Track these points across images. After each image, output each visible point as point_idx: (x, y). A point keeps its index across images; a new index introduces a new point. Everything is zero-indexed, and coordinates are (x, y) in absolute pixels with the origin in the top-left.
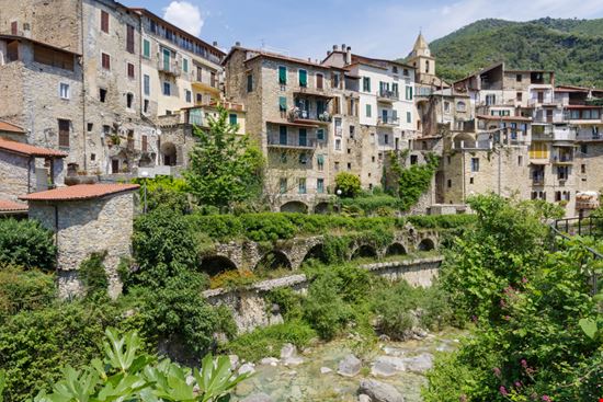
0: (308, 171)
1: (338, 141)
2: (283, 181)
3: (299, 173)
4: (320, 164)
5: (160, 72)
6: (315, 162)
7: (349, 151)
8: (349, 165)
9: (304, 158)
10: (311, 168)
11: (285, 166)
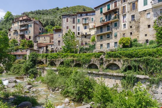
0: (110, 40)
1: (125, 25)
2: (102, 45)
3: (107, 41)
4: (116, 36)
5: (83, 24)
6: (113, 36)
7: (131, 27)
8: (131, 33)
9: (109, 36)
10: (112, 38)
11: (102, 40)
